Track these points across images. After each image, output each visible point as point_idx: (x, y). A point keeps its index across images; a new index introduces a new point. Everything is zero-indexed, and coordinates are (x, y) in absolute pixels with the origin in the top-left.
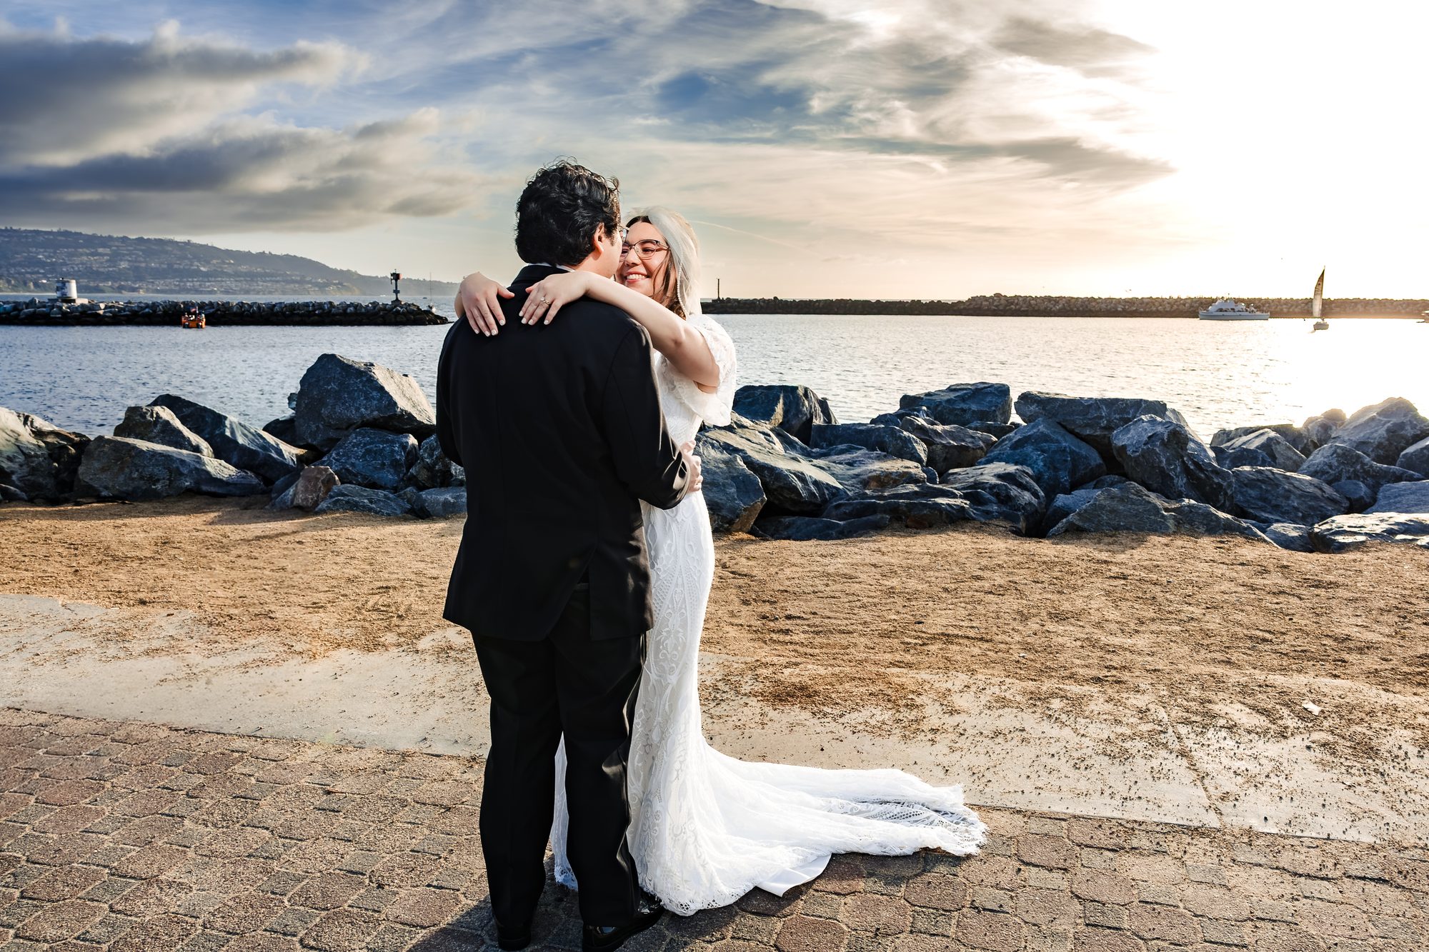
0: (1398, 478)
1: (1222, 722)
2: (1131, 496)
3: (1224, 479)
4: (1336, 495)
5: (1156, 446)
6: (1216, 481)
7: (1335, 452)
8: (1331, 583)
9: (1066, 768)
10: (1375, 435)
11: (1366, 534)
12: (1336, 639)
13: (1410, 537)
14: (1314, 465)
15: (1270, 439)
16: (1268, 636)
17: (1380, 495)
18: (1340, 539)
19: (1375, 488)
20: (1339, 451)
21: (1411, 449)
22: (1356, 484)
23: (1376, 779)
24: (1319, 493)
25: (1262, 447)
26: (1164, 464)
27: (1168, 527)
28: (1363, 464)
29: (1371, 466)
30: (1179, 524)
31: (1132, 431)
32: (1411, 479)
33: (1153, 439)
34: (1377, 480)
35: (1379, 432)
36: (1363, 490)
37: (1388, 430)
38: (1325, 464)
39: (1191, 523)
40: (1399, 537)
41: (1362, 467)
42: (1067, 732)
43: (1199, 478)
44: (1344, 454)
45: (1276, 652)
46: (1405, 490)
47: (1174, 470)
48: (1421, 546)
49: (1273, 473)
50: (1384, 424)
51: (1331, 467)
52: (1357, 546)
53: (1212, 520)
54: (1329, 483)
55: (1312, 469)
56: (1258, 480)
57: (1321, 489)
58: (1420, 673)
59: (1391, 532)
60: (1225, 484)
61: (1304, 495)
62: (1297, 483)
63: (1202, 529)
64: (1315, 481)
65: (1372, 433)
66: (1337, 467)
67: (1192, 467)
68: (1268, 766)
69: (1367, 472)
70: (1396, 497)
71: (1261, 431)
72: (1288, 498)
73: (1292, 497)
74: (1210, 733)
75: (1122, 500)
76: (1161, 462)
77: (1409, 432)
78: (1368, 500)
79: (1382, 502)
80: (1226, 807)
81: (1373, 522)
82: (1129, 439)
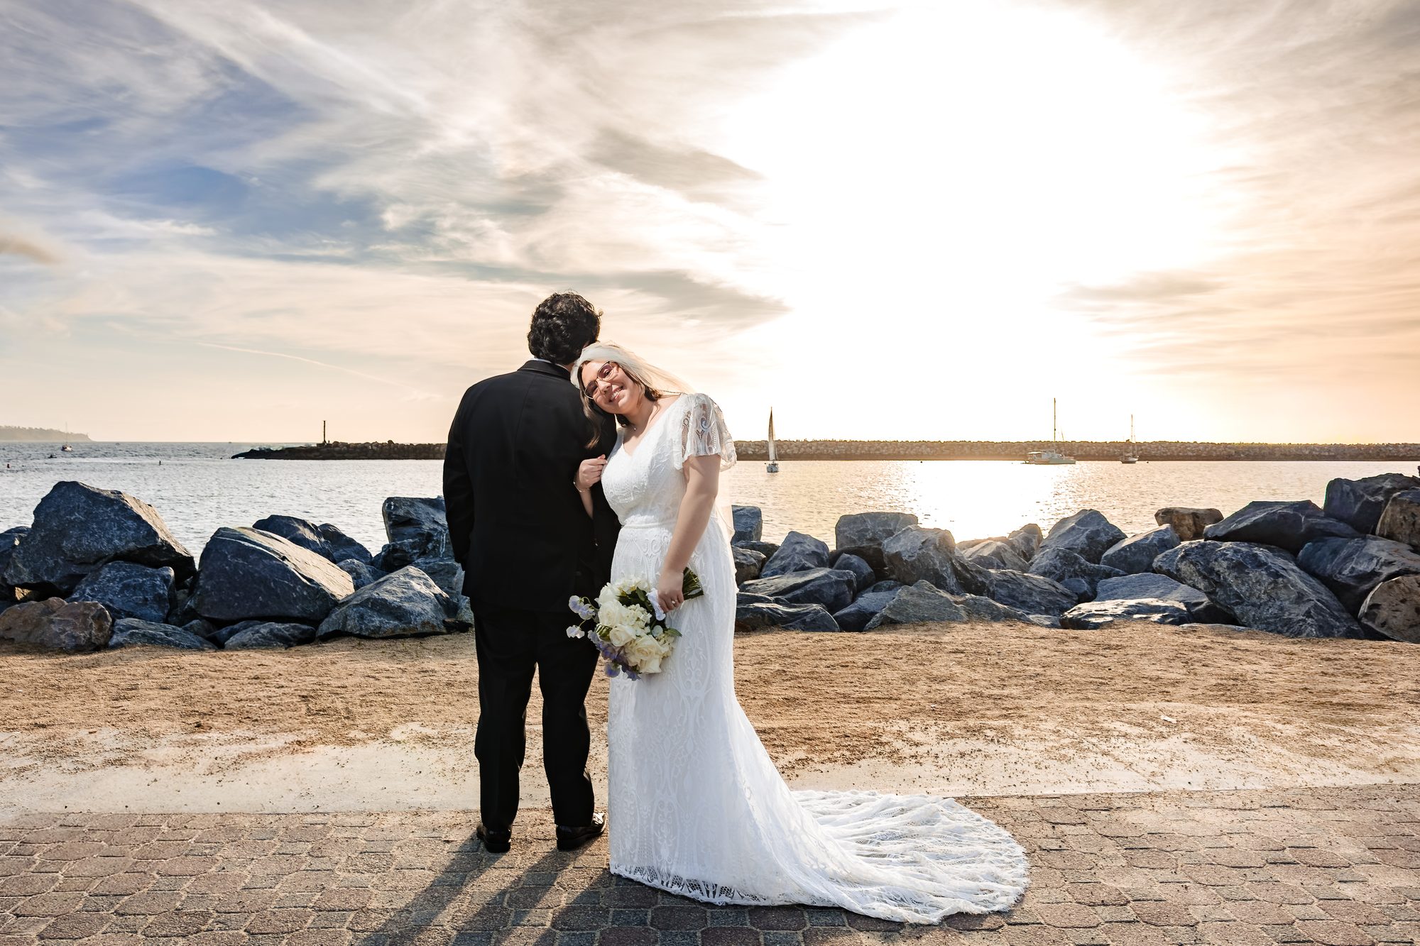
0: (1109, 575)
1: (1116, 733)
2: (926, 592)
3: (986, 578)
4: (1068, 592)
5: (929, 550)
6: (980, 579)
7: (1058, 555)
8: (1118, 646)
9: (1032, 770)
10: (1078, 542)
11: (1111, 615)
12: (1151, 679)
13: (1145, 616)
14: (1042, 567)
15: (998, 547)
16: (1103, 681)
17: (1099, 589)
18: (1093, 620)
19: (1093, 584)
20: (1060, 553)
21: (1110, 552)
22: (1079, 581)
23: (1241, 755)
24: (1053, 589)
25: (994, 554)
26: (937, 566)
27: (962, 617)
28: (1081, 564)
29: (1087, 566)
30: (969, 614)
31: (903, 540)
32: (1117, 575)
33: (926, 544)
34: (1094, 577)
35: (1081, 539)
36: (1085, 587)
37: (1088, 537)
38: (1051, 565)
39: (978, 613)
40: (1136, 616)
41: (1080, 567)
42: (1012, 749)
43: (965, 578)
44: (1065, 556)
45: (1115, 690)
46: (1118, 584)
47: (946, 571)
48: (1155, 622)
49: (1014, 574)
50: (1083, 533)
51: (1056, 568)
52: (1109, 625)
53: (993, 610)
54: (1059, 580)
55: (1040, 571)
56: (1004, 581)
57: (1054, 586)
58: (1223, 695)
59: (1129, 613)
60: (987, 582)
61: (1043, 592)
62: (1035, 582)
63: (988, 618)
64: (1048, 580)
65: (1075, 540)
66: (1061, 568)
67: (959, 568)
68: (1168, 756)
69: (1083, 571)
70: (1112, 590)
71: (986, 543)
72: (1031, 595)
73: (1034, 593)
74: (1113, 740)
75: (920, 595)
76: (935, 564)
77: (1104, 538)
78: (1090, 594)
79: (1102, 595)
80: (1158, 779)
81: (1110, 606)
82: (901, 546)
